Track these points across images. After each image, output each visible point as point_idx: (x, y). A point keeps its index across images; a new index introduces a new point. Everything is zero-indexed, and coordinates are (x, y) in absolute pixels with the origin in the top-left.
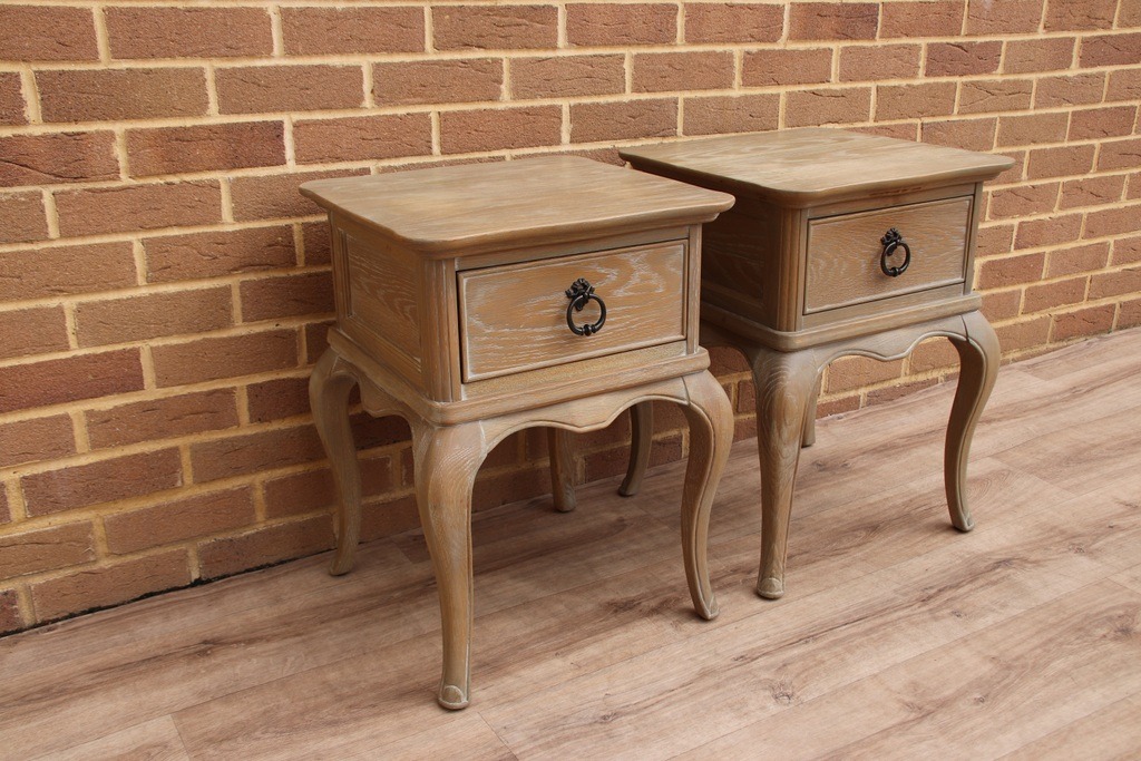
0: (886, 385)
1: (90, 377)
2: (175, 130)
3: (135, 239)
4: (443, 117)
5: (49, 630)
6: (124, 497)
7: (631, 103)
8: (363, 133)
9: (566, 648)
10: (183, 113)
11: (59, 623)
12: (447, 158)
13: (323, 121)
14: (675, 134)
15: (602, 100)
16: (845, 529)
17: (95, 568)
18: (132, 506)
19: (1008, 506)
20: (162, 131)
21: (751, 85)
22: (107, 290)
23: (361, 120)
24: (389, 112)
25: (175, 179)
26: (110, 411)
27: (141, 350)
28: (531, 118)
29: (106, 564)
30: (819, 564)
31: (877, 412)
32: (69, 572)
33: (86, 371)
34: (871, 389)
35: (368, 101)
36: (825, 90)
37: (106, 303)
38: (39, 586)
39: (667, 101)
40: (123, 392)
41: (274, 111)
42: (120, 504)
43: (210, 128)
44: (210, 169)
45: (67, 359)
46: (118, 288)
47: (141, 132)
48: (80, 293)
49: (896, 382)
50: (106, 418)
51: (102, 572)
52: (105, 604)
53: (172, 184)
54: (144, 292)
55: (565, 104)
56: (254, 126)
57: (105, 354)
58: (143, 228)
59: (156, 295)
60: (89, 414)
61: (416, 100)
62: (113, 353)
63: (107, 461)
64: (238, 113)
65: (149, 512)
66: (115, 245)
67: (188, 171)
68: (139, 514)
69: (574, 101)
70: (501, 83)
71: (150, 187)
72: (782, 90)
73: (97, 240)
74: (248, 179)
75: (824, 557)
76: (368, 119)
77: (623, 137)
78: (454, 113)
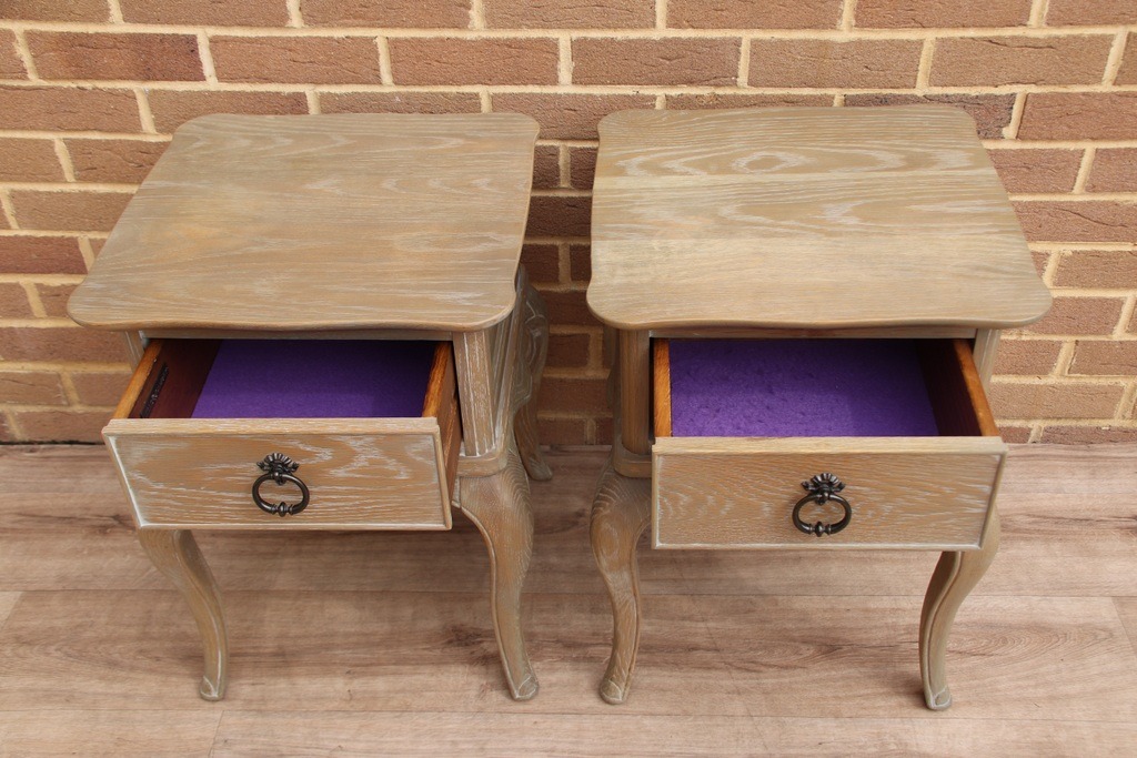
0: (1084, 423)
1: (34, 256)
2: (77, 35)
3: (57, 139)
4: (394, 44)
5: (32, 451)
6: (84, 360)
7: (665, 42)
8: (293, 55)
9: (364, 669)
10: (85, 19)
11: (42, 446)
12: (403, 89)
13: (243, 38)
14: (735, 84)
15: (619, 35)
16: (796, 634)
17: (69, 410)
18: (95, 369)
19: (1041, 692)
20: (64, 37)
21: (872, 26)
22: (37, 181)
23: (289, 40)
24: (323, 33)
25: (88, 85)
26: (58, 288)
27: (79, 240)
28: (514, 52)
29: (78, 409)
30: (713, 673)
31: (1045, 457)
32: (47, 408)
33: (29, 250)
34: (1054, 423)
35: (296, 20)
36: (1013, 38)
37: (37, 193)
38: (20, 414)
39: (724, 42)
40: (69, 273)
41: (185, 23)
42: (84, 365)
43: (114, 37)
44: (122, 78)
45: (9, 238)
46: (47, 181)
47: (41, 34)
48: (11, 180)
49: (1104, 424)
50: (56, 292)
51: (75, 416)
52: (82, 440)
53: (83, 89)
54: (75, 188)
55: (564, 38)
56: (163, 38)
57: (45, 238)
58: (60, 128)
59: (86, 193)
60: (39, 286)
61: (356, 22)
62: (53, 238)
63: (63, 329)
64: (146, 23)
65: (112, 377)
66: (36, 141)
67: (98, 78)
68: (102, 377)
69: (577, 34)
70: (469, 8)
71: (61, 90)
72: (930, 36)
73: (18, 135)
74: (165, 92)
75: (729, 666)
76: (297, 40)
77: (652, 82)
78: (406, 40)
